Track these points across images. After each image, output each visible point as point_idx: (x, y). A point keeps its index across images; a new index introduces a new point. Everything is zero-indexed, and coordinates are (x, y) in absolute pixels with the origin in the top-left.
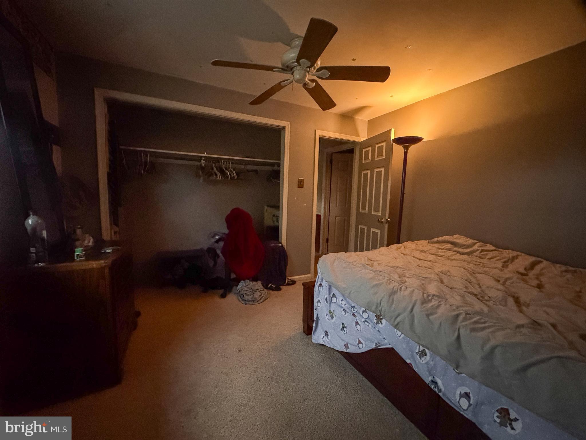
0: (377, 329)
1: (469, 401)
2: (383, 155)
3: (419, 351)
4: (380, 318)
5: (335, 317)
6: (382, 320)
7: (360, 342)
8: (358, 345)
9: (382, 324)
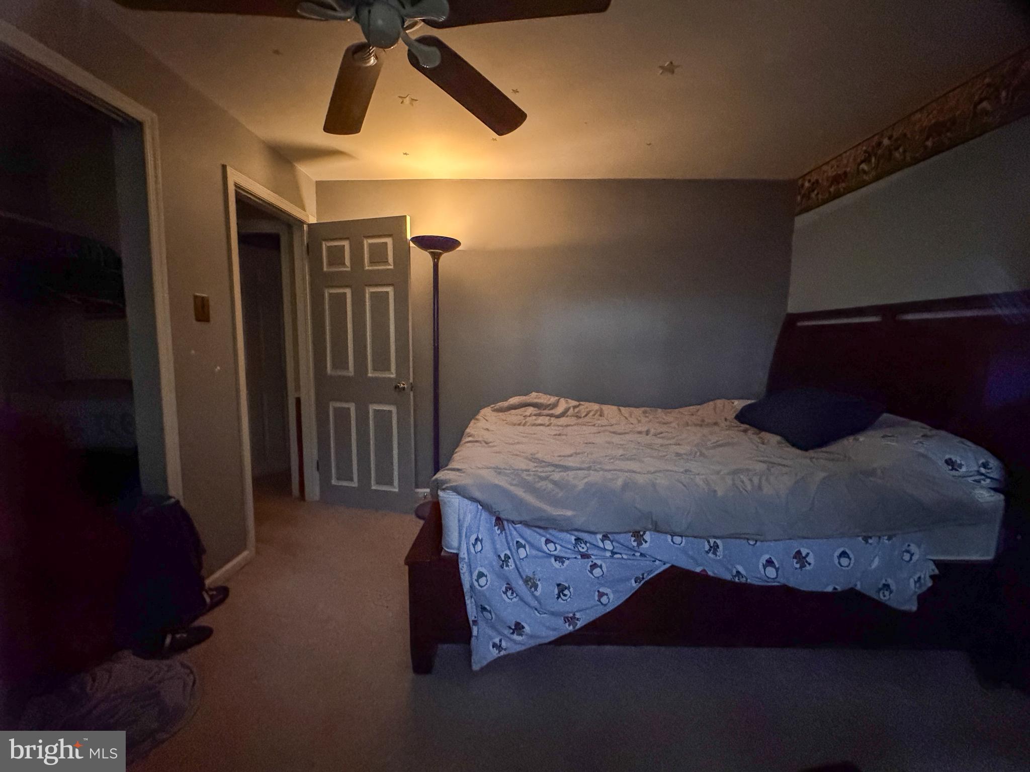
0: (639, 554)
1: (774, 567)
2: (387, 262)
3: (711, 547)
4: (641, 535)
5: (539, 583)
6: (644, 537)
7: (601, 595)
8: (599, 601)
9: (646, 542)
